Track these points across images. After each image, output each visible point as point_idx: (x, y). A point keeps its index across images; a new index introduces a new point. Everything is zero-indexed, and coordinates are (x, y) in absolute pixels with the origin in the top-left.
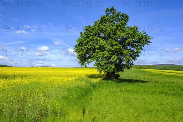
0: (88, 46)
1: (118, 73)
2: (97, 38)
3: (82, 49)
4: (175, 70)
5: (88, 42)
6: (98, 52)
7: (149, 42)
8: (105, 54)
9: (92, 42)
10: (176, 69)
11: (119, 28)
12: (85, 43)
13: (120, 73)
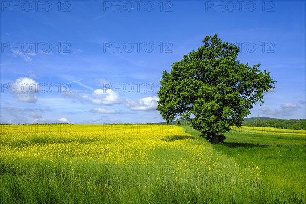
0: (185, 93)
4: (274, 127)
7: (270, 86)
10: (276, 125)
13: (226, 134)
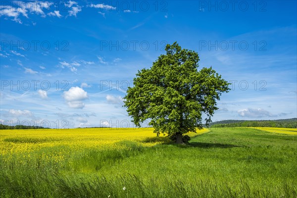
1: (187, 134)
2: (153, 86)
3: (133, 102)
5: (141, 92)
6: (153, 106)
7: (227, 88)
8: (162, 109)
9: (146, 93)
11: (182, 72)
12: (136, 94)
13: (190, 134)
